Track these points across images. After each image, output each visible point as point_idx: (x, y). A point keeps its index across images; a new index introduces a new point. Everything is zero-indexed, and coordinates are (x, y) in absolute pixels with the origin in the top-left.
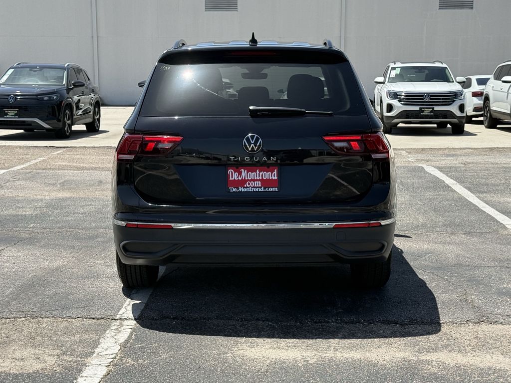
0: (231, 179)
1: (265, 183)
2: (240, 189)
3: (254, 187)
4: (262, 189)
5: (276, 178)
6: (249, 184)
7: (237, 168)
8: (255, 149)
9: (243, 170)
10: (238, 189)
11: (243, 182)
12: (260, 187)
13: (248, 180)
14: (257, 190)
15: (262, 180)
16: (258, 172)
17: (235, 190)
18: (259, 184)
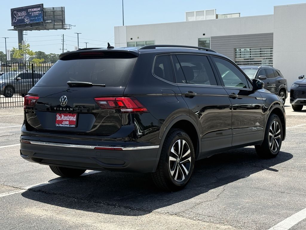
0: (57, 119)
1: (71, 122)
2: (60, 125)
3: (66, 124)
4: (68, 126)
5: (75, 120)
6: (64, 123)
7: (60, 114)
8: (64, 104)
9: (62, 115)
10: (59, 125)
11: (61, 121)
12: (68, 125)
13: (64, 120)
14: (66, 126)
15: (69, 121)
16: (68, 116)
17: (58, 125)
18: (68, 122)
